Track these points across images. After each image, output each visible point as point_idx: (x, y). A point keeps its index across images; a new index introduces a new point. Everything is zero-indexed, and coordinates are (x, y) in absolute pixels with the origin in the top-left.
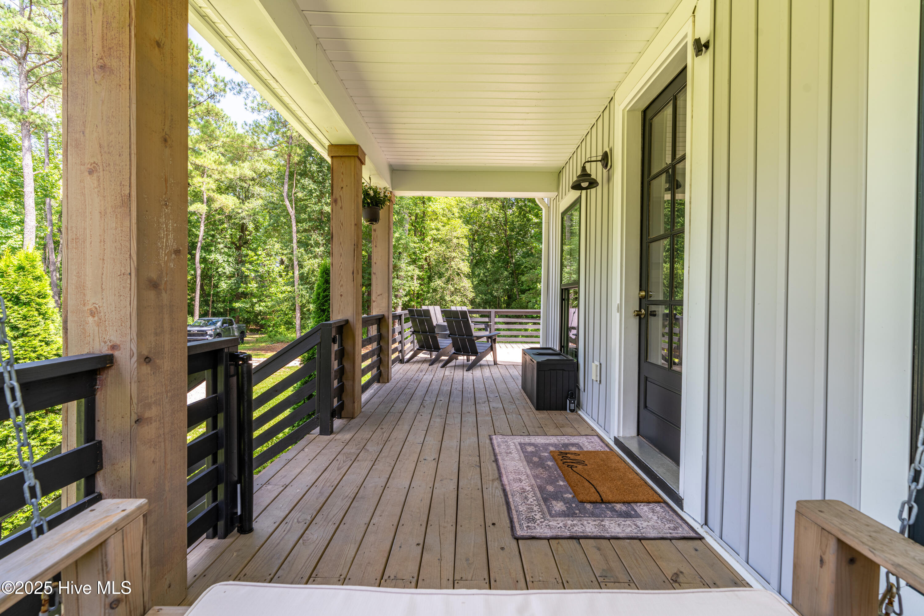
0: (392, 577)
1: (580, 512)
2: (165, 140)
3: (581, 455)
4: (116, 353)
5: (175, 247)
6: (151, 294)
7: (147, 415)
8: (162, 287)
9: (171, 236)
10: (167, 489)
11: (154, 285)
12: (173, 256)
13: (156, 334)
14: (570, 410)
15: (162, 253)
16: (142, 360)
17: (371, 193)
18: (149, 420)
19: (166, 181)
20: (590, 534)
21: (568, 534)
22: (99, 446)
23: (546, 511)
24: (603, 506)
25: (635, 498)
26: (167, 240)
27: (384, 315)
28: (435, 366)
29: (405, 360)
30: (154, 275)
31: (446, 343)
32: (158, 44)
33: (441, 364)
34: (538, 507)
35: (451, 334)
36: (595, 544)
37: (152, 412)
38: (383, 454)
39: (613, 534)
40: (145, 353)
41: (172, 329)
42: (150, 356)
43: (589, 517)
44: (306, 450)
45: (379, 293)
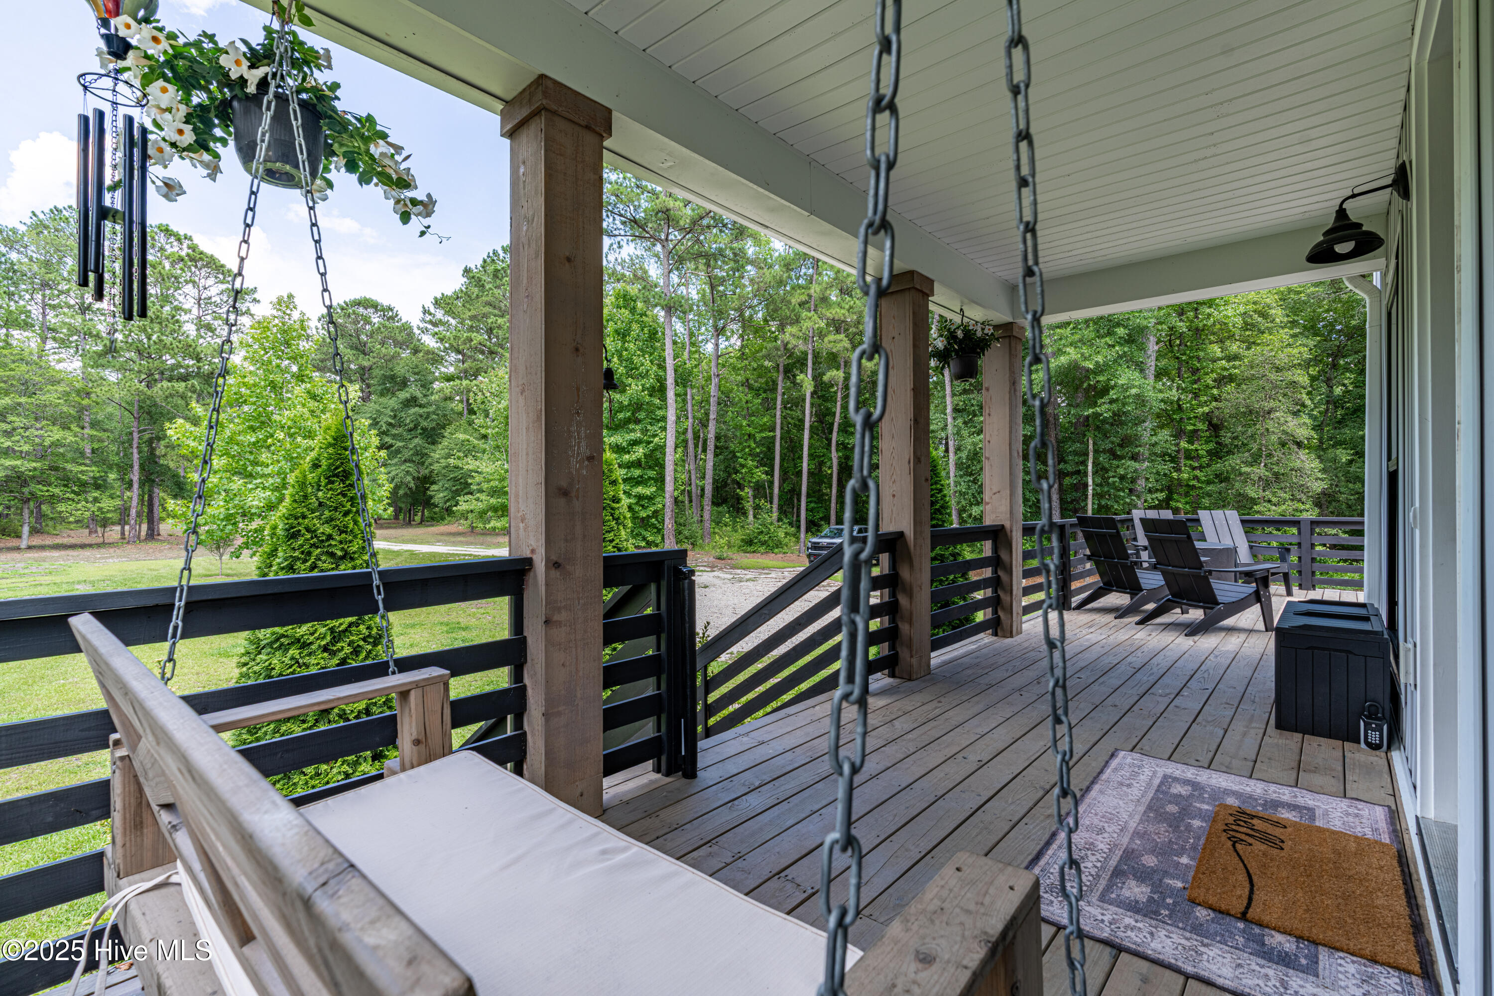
0: (789, 878)
1: (1170, 917)
2: (577, 350)
3: (1290, 830)
4: (534, 557)
5: (588, 453)
6: (562, 501)
7: (556, 618)
8: (573, 494)
9: (583, 444)
10: (579, 695)
11: (565, 493)
12: (586, 463)
13: (566, 541)
14: (1369, 745)
15: (573, 461)
16: (551, 565)
17: (960, 334)
18: (559, 624)
19: (578, 389)
20: (1150, 952)
21: (1106, 935)
22: (524, 641)
23: (1101, 889)
24: (1241, 925)
25: (1343, 942)
26: (579, 448)
27: (1003, 526)
28: (1126, 620)
29: (1073, 605)
30: (564, 484)
31: (1151, 580)
32: (569, 260)
33: (1137, 618)
34: (1091, 878)
35: (1158, 563)
36: (1144, 971)
37: (562, 616)
38: (910, 736)
39: (1202, 973)
40: (554, 558)
41: (584, 536)
42: (560, 561)
43: (1184, 929)
44: (817, 708)
45: (995, 490)
